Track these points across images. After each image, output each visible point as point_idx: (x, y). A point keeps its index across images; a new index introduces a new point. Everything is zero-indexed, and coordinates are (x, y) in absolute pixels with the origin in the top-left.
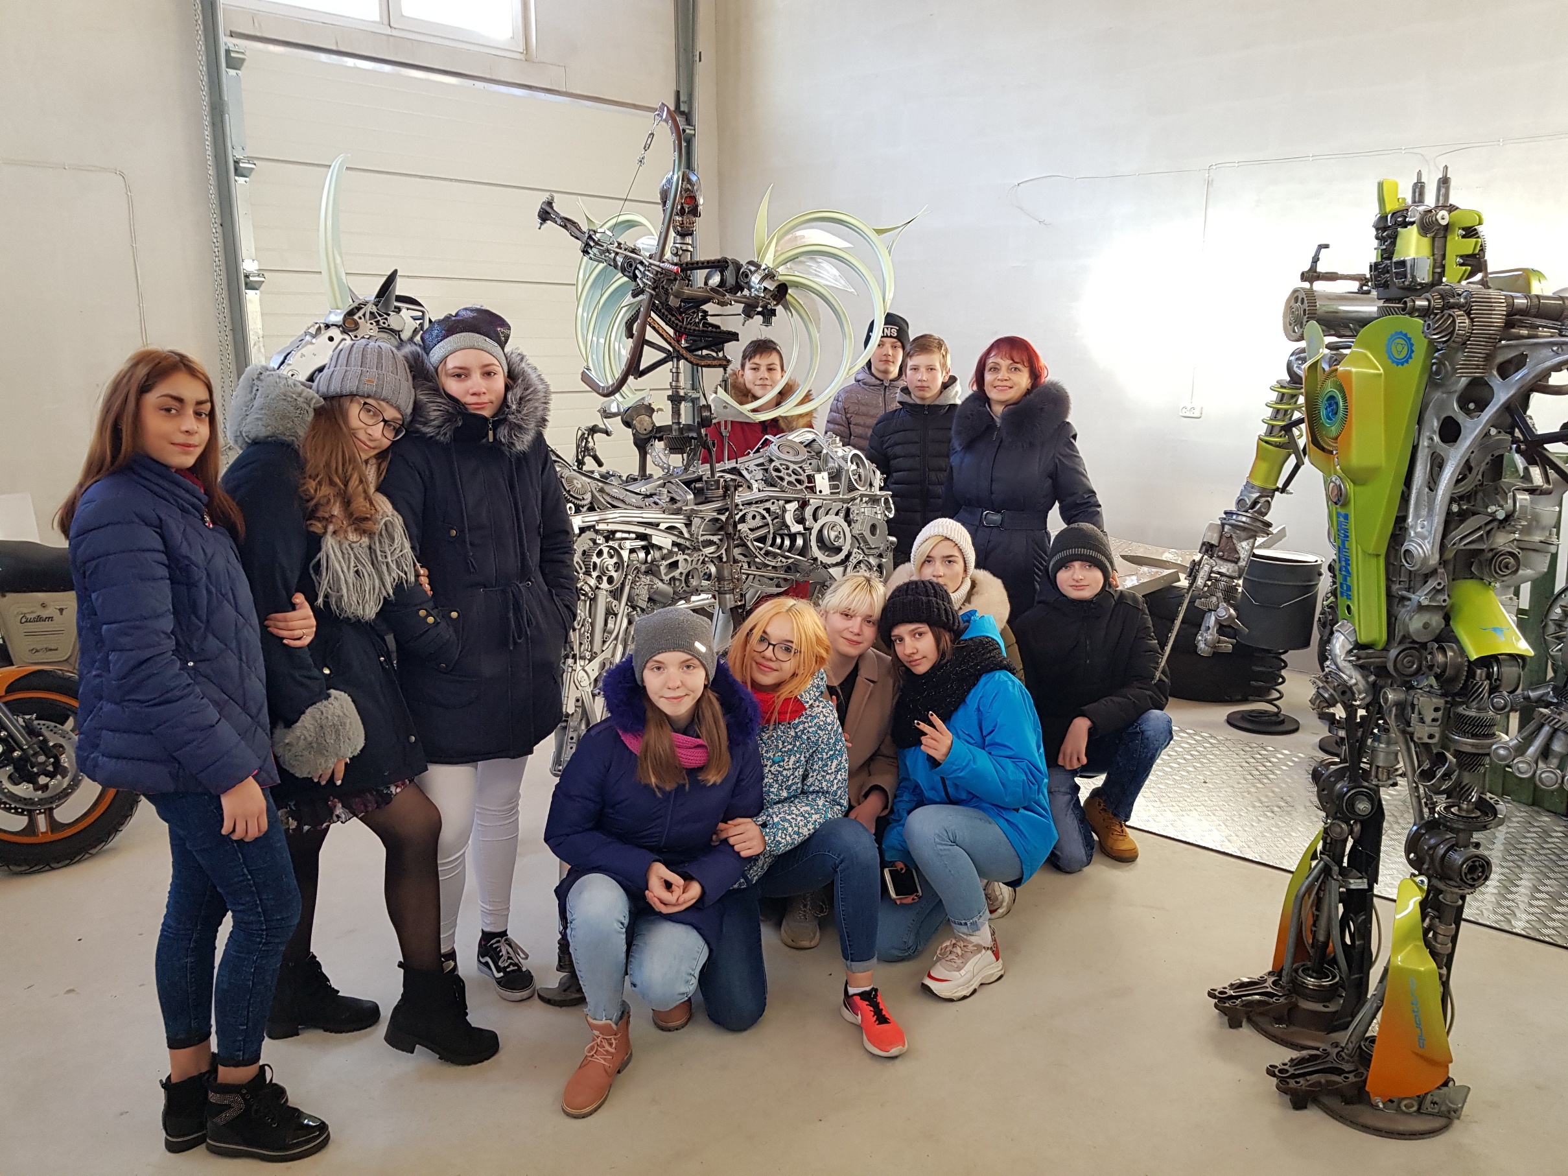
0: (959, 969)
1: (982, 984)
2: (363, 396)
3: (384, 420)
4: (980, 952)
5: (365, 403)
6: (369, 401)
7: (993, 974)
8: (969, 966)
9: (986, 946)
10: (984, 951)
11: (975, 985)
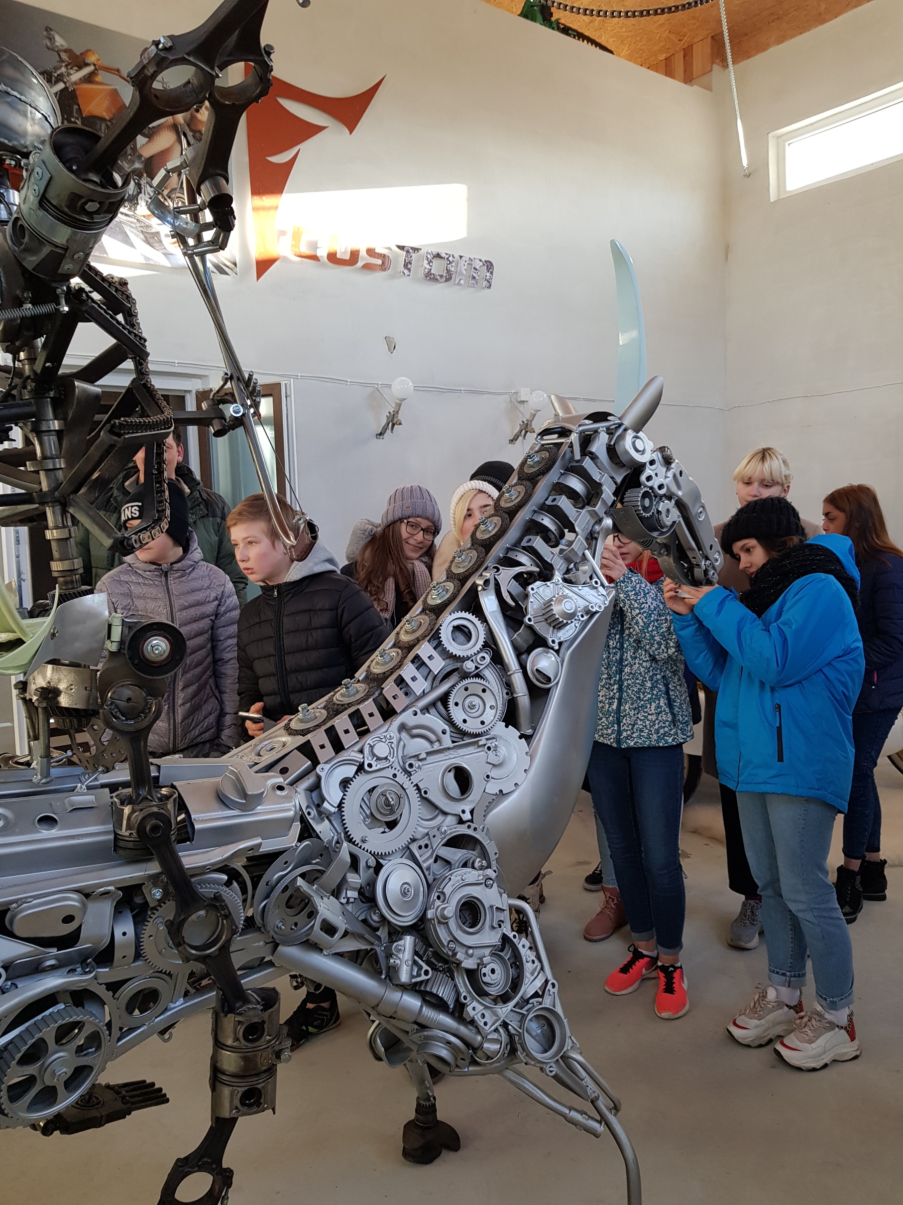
0: (811, 1042)
1: (834, 1060)
2: (406, 518)
3: (422, 529)
4: (833, 1029)
5: (408, 522)
6: (410, 520)
7: (846, 1053)
8: (821, 1041)
9: (840, 1024)
10: (837, 1029)
11: (827, 1059)
